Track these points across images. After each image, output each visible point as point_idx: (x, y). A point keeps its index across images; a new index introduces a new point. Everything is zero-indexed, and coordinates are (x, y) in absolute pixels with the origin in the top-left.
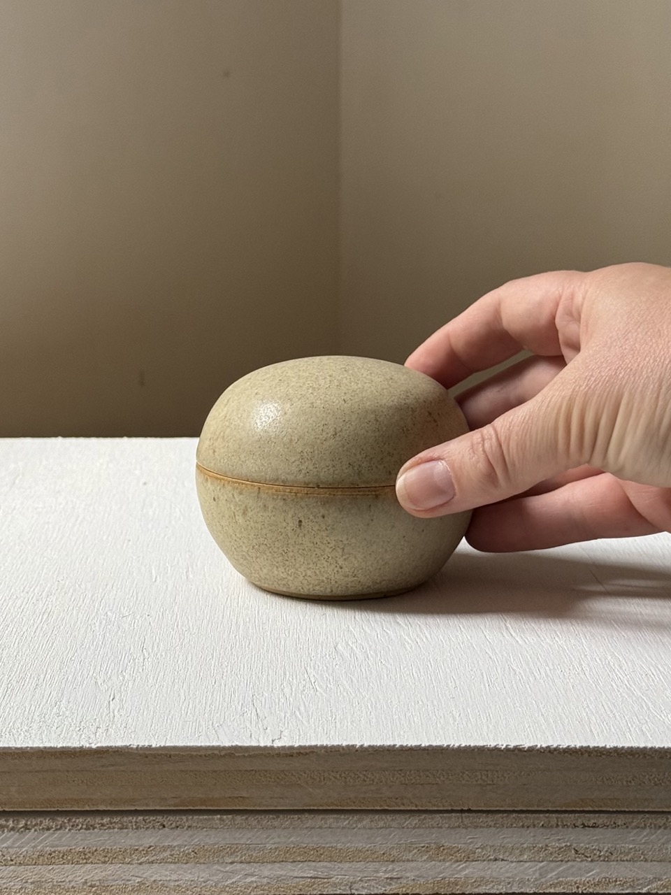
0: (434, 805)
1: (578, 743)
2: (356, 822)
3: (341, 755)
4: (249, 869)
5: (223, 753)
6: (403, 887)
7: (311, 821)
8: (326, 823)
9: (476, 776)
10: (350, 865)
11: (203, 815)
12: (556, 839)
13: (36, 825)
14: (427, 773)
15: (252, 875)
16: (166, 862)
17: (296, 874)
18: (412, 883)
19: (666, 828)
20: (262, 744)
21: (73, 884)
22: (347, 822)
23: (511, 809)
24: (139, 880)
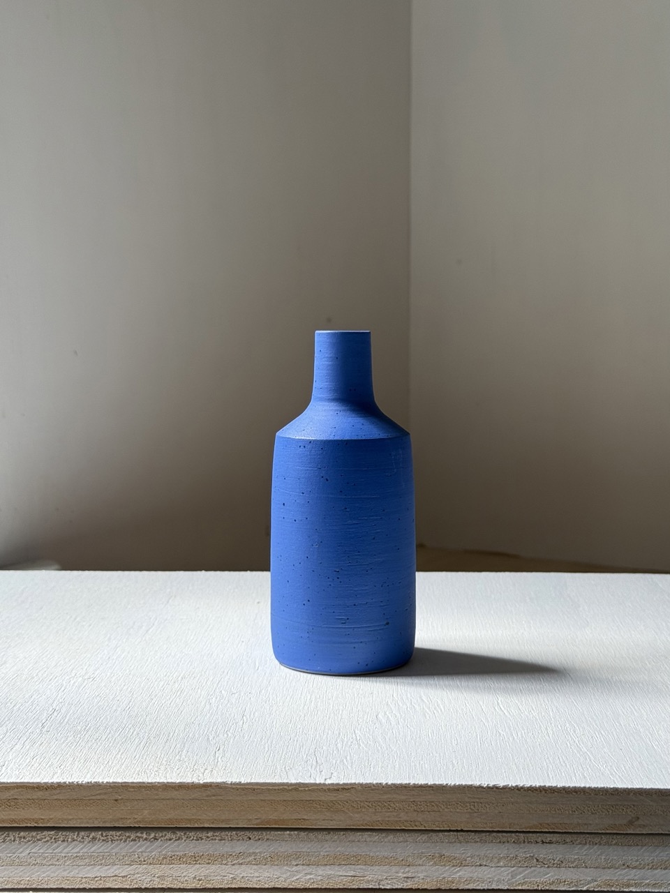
0: (437, 827)
1: (537, 783)
2: (383, 837)
3: (372, 790)
4: (308, 869)
5: (290, 788)
6: (416, 884)
7: (352, 836)
8: (362, 838)
9: (467, 806)
10: (379, 868)
11: (278, 831)
12: (523, 851)
13: (162, 836)
14: (433, 804)
15: (311, 874)
16: (251, 864)
17: (341, 874)
18: (421, 881)
19: (600, 844)
20: (318, 782)
21: (186, 878)
22: (377, 837)
23: (491, 830)
24: (232, 876)
